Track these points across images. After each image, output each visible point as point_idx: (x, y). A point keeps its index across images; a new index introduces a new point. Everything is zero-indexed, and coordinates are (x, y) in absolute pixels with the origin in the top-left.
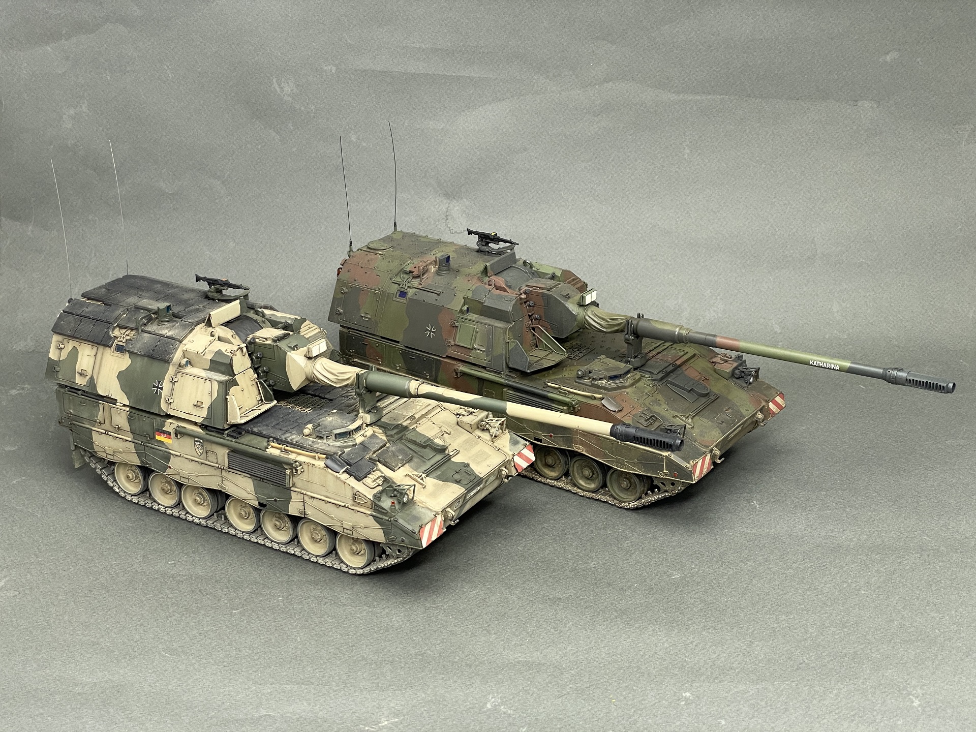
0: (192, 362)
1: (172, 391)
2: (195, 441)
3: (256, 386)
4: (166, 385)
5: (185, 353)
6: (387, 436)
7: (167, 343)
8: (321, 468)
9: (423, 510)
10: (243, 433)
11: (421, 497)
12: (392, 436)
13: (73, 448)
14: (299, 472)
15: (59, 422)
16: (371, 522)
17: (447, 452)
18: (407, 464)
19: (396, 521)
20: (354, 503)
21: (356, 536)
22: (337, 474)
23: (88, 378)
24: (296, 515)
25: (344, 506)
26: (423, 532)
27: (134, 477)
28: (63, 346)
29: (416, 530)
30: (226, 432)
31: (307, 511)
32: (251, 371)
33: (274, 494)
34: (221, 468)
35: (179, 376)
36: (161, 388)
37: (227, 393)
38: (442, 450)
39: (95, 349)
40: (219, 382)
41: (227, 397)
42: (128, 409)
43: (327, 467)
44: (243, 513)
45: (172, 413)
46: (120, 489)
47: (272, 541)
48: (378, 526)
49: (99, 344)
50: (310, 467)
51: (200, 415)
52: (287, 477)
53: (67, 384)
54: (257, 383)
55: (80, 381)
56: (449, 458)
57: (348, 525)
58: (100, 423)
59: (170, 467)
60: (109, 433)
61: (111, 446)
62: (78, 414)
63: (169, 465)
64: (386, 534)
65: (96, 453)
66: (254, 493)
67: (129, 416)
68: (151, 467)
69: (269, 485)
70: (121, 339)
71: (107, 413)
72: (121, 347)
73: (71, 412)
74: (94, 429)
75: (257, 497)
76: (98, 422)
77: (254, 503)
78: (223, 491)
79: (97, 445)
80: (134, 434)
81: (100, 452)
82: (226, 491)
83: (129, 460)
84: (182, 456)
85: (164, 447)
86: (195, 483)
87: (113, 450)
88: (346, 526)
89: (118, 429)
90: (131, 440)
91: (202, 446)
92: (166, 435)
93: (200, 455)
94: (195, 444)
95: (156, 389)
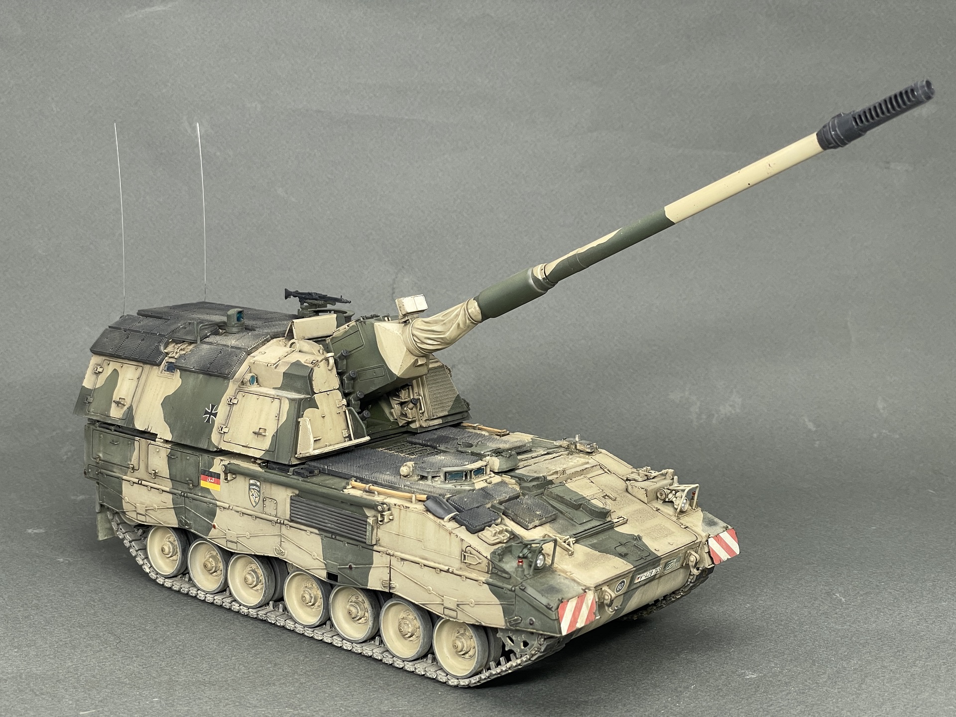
0: (260, 380)
1: (229, 416)
2: (250, 485)
3: (344, 416)
4: (222, 410)
5: (252, 367)
6: (520, 488)
7: (230, 354)
8: (418, 513)
9: (567, 582)
10: (316, 472)
11: (563, 564)
12: (529, 489)
13: (98, 509)
14: (386, 520)
15: (85, 473)
16: (485, 593)
17: (609, 519)
18: (548, 524)
19: (523, 590)
20: (463, 566)
21: (462, 618)
22: (441, 521)
23: (125, 408)
24: (378, 589)
25: (448, 571)
26: (564, 609)
27: (171, 550)
28: (100, 370)
29: (554, 605)
30: (292, 469)
31: (394, 583)
32: (339, 395)
33: (350, 558)
34: (280, 523)
35: (240, 396)
36: (215, 415)
37: (299, 415)
38: (603, 514)
39: (140, 369)
40: (291, 400)
41: (300, 420)
42: (169, 446)
43: (428, 510)
44: (307, 597)
45: (224, 447)
46: (152, 569)
47: (343, 639)
48: (495, 600)
49: (145, 363)
50: (403, 511)
51: (259, 448)
52: (369, 528)
53: (98, 418)
54: (345, 412)
55: (116, 413)
56: (612, 526)
57: (450, 603)
58: (133, 468)
59: (214, 527)
60: (143, 482)
61: (144, 501)
62: (108, 458)
63: (213, 524)
64: (507, 613)
65: (125, 514)
66: (322, 558)
67: (170, 455)
68: (191, 528)
69: (344, 545)
70: (174, 354)
71: (143, 454)
72: (171, 365)
73: (99, 456)
74: (125, 478)
75: (325, 564)
76: (131, 468)
77: (321, 574)
78: (280, 557)
79: (126, 501)
80: (174, 482)
81: (129, 512)
82: (284, 556)
83: (164, 520)
84: (231, 508)
85: (211, 497)
86: (245, 548)
87: (146, 507)
88: (448, 604)
89: (154, 475)
90: (169, 490)
91: (259, 491)
92: (213, 478)
93: (254, 505)
94: (250, 489)
95: (209, 416)
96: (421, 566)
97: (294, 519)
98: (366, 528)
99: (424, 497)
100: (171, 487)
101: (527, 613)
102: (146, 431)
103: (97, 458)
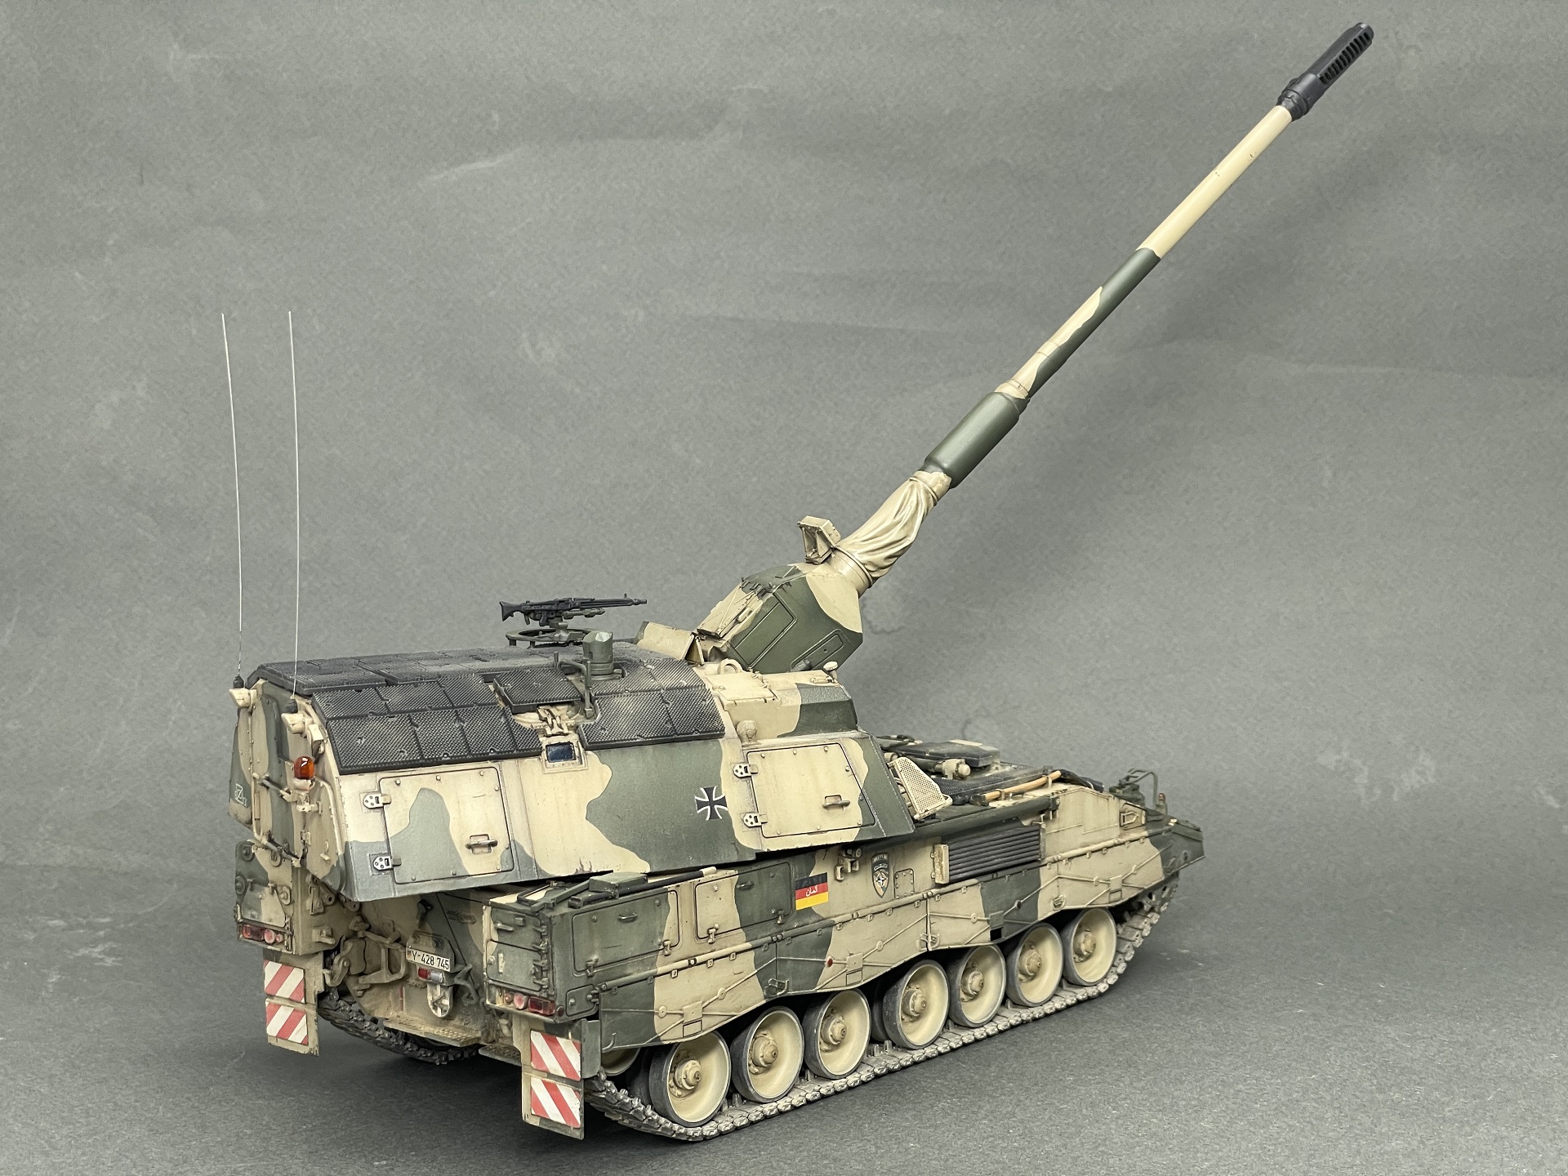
1: (753, 797)
2: (874, 865)
4: (732, 790)
8: (1075, 791)
16: (1147, 850)
20: (1121, 831)
25: (1113, 845)
31: (1064, 896)
34: (927, 897)
36: (722, 802)
41: (889, 764)
45: (772, 846)
48: (1155, 852)
50: (1063, 797)
51: (847, 825)
52: (1042, 836)
57: (1115, 884)
58: (668, 946)
59: (828, 963)
60: (699, 959)
61: (697, 995)
62: (612, 955)
63: (827, 960)
64: (1165, 858)
65: (660, 1041)
66: (984, 914)
67: (738, 886)
68: (787, 991)
69: (1007, 879)
70: (556, 730)
71: (686, 909)
72: (560, 748)
73: (593, 963)
74: (660, 970)
75: (988, 921)
76: (665, 948)
77: (985, 939)
78: (930, 950)
79: (662, 1015)
80: (750, 928)
81: (668, 1031)
82: (937, 945)
83: (737, 1007)
84: (855, 916)
85: (814, 919)
86: (876, 968)
87: (703, 1003)
88: (1114, 886)
89: (714, 935)
90: (748, 945)
91: (888, 869)
92: (816, 887)
93: (881, 892)
94: (873, 872)
95: (709, 807)
96: (1088, 855)
97: (953, 877)
98: (1039, 840)
99: (1057, 774)
100: (745, 940)
101: (1182, 849)
102: (579, 873)
103: (588, 967)
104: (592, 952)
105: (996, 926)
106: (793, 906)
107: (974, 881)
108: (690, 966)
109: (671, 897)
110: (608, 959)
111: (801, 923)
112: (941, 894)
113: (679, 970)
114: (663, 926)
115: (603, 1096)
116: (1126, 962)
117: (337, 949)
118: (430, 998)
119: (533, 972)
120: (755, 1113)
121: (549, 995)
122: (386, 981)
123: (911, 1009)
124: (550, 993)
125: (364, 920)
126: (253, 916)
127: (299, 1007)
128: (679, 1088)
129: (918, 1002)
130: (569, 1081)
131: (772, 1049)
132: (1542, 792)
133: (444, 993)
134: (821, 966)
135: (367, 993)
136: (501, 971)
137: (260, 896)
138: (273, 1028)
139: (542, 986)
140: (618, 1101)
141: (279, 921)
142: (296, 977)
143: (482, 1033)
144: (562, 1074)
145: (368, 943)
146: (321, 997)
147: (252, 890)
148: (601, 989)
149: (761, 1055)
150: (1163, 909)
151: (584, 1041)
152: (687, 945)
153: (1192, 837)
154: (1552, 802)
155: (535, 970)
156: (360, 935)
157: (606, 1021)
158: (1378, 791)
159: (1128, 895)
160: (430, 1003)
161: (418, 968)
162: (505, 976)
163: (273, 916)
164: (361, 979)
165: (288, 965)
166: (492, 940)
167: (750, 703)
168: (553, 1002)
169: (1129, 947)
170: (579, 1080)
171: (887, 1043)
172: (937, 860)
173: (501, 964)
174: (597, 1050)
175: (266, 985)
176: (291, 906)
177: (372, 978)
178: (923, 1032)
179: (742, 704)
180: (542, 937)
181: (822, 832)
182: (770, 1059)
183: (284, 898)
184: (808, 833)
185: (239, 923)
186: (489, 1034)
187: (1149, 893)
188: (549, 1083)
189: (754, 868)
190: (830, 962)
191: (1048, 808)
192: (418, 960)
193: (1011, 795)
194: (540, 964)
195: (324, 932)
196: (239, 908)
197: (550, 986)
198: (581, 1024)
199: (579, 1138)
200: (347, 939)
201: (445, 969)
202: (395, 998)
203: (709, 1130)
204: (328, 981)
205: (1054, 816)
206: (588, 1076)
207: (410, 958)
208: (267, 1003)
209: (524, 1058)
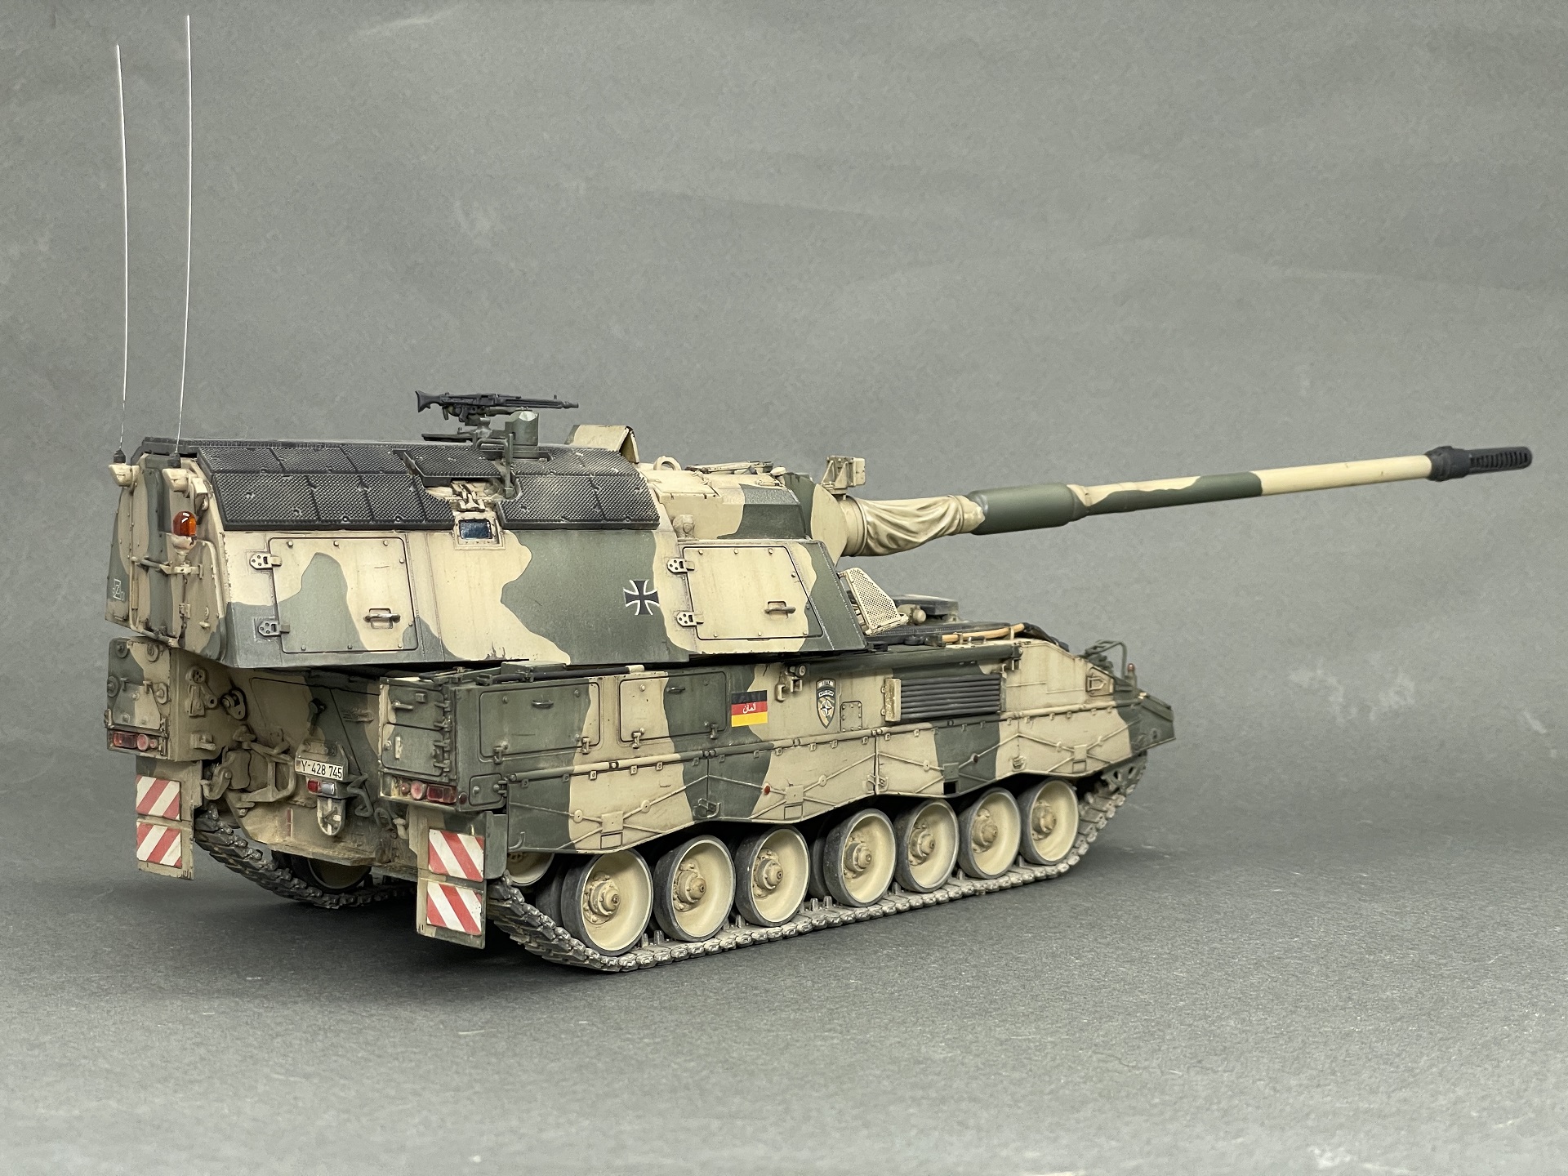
1: (688, 594)
2: (819, 691)
4: (664, 586)
8: (1040, 645)
14: (1018, 666)
16: (1114, 721)
20: (1087, 697)
24: (1008, 775)
25: (1078, 710)
31: (1023, 757)
33: (971, 745)
34: (876, 735)
36: (653, 598)
37: (835, 567)
40: (809, 545)
41: (839, 573)
45: (710, 650)
48: (1123, 725)
51: (790, 635)
52: (1002, 686)
57: (1080, 753)
58: (587, 744)
59: (766, 790)
60: (621, 763)
61: (619, 803)
62: (524, 744)
63: (764, 786)
64: (1132, 736)
65: (574, 848)
66: (937, 763)
67: (668, 690)
68: (719, 815)
69: (962, 729)
70: (471, 505)
71: (609, 707)
72: (476, 525)
73: (501, 748)
74: (577, 768)
75: (942, 771)
76: (585, 747)
77: (938, 790)
78: (878, 793)
79: (578, 820)
80: (678, 739)
81: (584, 839)
82: (885, 788)
83: (663, 824)
84: (796, 743)
85: (750, 739)
86: (818, 806)
87: (624, 813)
88: (1079, 756)
89: (637, 740)
90: (677, 756)
91: (833, 697)
92: (754, 704)
93: (826, 722)
94: (818, 698)
95: (639, 602)
96: (1051, 717)
97: (905, 716)
98: (999, 690)
99: (1020, 627)
100: (673, 751)
101: (1150, 726)
102: (491, 659)
103: (496, 753)
104: (501, 737)
105: (952, 777)
106: (728, 722)
107: (927, 725)
108: (611, 769)
109: (592, 689)
110: (518, 749)
111: (736, 742)
112: (892, 734)
113: (598, 772)
114: (582, 720)
115: (508, 906)
116: (1088, 843)
117: (219, 760)
118: (319, 815)
119: (433, 754)
120: (678, 950)
121: (451, 780)
122: (271, 800)
123: (855, 863)
124: (451, 777)
125: (250, 730)
126: (125, 720)
127: (173, 825)
128: (594, 913)
129: (862, 855)
130: (468, 883)
131: (699, 883)
132: (1528, 716)
133: (336, 808)
134: (757, 793)
135: (252, 813)
136: (397, 756)
137: (134, 696)
138: (144, 851)
139: (443, 768)
140: (526, 913)
141: (154, 723)
142: (171, 791)
143: (376, 854)
144: (463, 876)
145: (253, 756)
146: (198, 813)
147: (125, 690)
148: (510, 780)
149: (687, 888)
150: (1129, 791)
151: (489, 836)
152: (608, 747)
153: (1163, 714)
154: (1537, 726)
155: (436, 752)
156: (245, 746)
157: (514, 817)
158: (1354, 710)
159: (1092, 767)
160: (319, 820)
161: (308, 780)
162: (403, 762)
163: (146, 718)
164: (244, 796)
165: (163, 779)
166: (389, 723)
167: (689, 497)
168: (455, 788)
169: (1091, 829)
170: (481, 880)
171: (828, 899)
172: (888, 696)
173: (399, 749)
174: (503, 848)
175: (138, 805)
176: (168, 705)
177: (257, 796)
178: (868, 888)
179: (680, 497)
180: (445, 713)
181: (763, 639)
182: (698, 894)
183: (159, 697)
184: (748, 639)
185: (109, 729)
186: (384, 852)
187: (1114, 768)
188: (447, 887)
189: (686, 672)
190: (768, 791)
191: (1010, 658)
192: (308, 771)
193: (970, 639)
194: (441, 744)
195: (204, 737)
196: (110, 712)
197: (454, 767)
198: (485, 816)
199: (479, 947)
200: (230, 750)
201: (338, 778)
202: (282, 823)
203: (627, 961)
204: (206, 793)
205: (1016, 667)
206: (492, 876)
207: (299, 769)
208: (138, 824)
209: (421, 862)
